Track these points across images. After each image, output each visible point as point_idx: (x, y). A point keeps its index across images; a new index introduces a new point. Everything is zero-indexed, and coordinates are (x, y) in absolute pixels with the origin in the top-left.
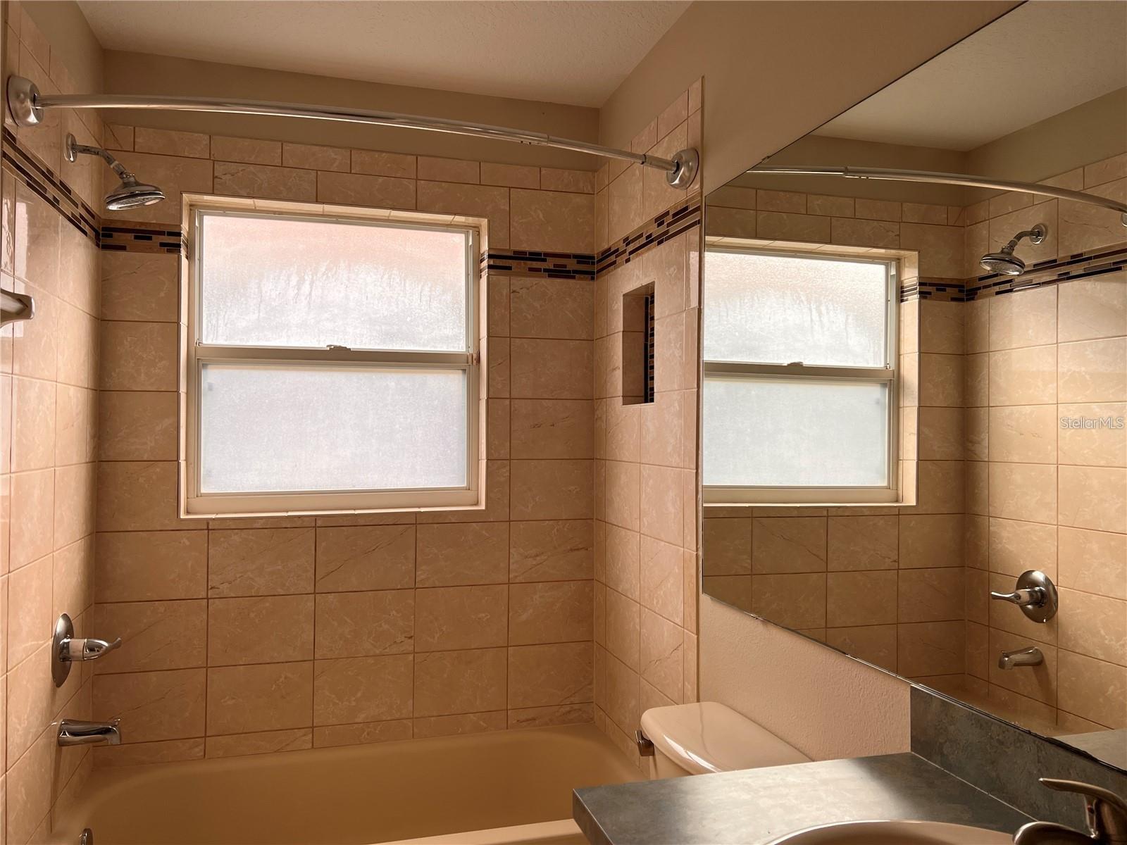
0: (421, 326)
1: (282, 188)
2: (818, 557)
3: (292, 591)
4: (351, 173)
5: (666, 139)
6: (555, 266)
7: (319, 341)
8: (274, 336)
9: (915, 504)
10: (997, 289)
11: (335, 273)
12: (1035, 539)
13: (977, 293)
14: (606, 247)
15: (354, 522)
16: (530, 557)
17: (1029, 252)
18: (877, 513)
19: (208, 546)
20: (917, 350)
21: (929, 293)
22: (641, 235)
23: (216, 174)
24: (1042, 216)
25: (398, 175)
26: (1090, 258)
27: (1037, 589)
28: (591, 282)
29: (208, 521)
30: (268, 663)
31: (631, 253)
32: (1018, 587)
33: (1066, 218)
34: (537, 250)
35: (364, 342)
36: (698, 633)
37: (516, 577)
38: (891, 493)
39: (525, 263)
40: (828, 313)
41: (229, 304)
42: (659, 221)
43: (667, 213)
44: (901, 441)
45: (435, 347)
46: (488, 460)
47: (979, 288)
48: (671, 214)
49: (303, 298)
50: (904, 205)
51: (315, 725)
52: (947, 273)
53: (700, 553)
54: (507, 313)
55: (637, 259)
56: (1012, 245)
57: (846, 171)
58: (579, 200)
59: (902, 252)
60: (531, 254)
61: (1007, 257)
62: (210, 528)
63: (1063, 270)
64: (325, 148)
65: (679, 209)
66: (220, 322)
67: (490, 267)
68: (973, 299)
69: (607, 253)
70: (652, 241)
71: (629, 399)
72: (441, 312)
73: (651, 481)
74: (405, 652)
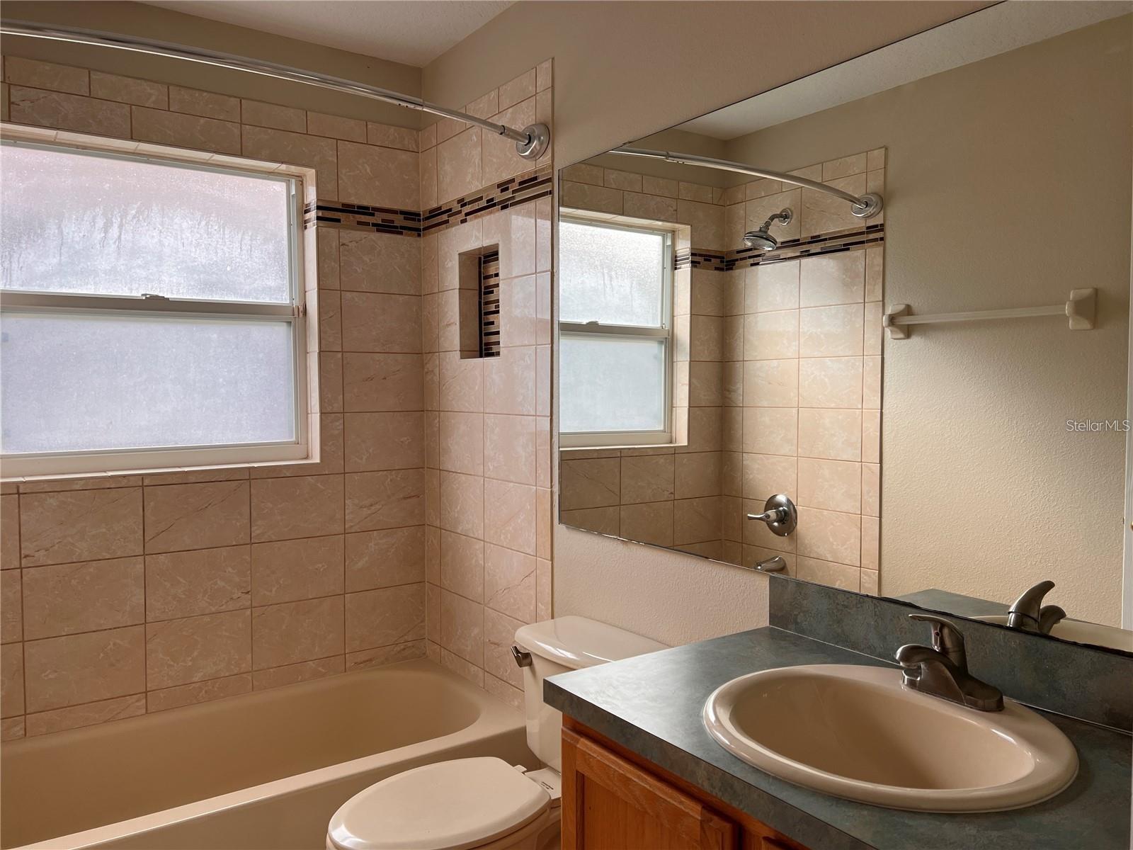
0: (242, 276)
1: (91, 121)
2: (613, 492)
3: (119, 554)
4: (169, 111)
5: (510, 110)
6: (383, 220)
7: (131, 290)
8: (79, 283)
9: (686, 444)
10: (752, 261)
11: (148, 216)
12: (780, 468)
13: (734, 264)
14: (435, 206)
15: (183, 480)
16: (365, 507)
17: (780, 231)
18: (658, 452)
19: (19, 512)
20: (689, 312)
21: (699, 263)
22: (481, 198)
23: (12, 100)
24: (788, 202)
25: (221, 118)
26: (825, 240)
27: (781, 509)
28: (418, 239)
29: (17, 485)
30: (94, 631)
31: (467, 214)
32: (766, 510)
33: (808, 205)
34: (365, 203)
35: (181, 291)
36: (552, 560)
37: (352, 526)
38: (667, 436)
39: (354, 217)
40: (617, 278)
41: (24, 246)
42: (504, 187)
43: (513, 180)
44: (675, 391)
45: (257, 299)
46: (322, 413)
47: (737, 260)
48: (517, 181)
49: (111, 242)
50: (680, 184)
51: (148, 689)
52: (712, 246)
53: (556, 489)
54: (337, 266)
55: (476, 221)
56: (767, 225)
57: (668, 156)
58: (404, 156)
59: (677, 226)
60: (359, 207)
61: (763, 235)
62: (21, 491)
63: (805, 248)
64: (139, 81)
65: (526, 178)
66: (13, 265)
67: (318, 218)
68: (732, 269)
69: (436, 212)
70: (494, 205)
71: (466, 353)
72: (263, 262)
73: (497, 429)
74: (242, 607)
